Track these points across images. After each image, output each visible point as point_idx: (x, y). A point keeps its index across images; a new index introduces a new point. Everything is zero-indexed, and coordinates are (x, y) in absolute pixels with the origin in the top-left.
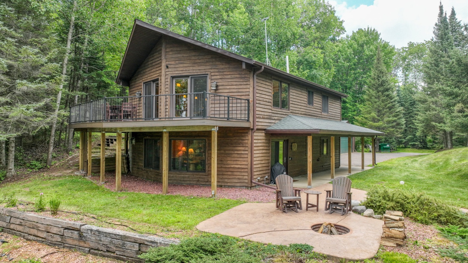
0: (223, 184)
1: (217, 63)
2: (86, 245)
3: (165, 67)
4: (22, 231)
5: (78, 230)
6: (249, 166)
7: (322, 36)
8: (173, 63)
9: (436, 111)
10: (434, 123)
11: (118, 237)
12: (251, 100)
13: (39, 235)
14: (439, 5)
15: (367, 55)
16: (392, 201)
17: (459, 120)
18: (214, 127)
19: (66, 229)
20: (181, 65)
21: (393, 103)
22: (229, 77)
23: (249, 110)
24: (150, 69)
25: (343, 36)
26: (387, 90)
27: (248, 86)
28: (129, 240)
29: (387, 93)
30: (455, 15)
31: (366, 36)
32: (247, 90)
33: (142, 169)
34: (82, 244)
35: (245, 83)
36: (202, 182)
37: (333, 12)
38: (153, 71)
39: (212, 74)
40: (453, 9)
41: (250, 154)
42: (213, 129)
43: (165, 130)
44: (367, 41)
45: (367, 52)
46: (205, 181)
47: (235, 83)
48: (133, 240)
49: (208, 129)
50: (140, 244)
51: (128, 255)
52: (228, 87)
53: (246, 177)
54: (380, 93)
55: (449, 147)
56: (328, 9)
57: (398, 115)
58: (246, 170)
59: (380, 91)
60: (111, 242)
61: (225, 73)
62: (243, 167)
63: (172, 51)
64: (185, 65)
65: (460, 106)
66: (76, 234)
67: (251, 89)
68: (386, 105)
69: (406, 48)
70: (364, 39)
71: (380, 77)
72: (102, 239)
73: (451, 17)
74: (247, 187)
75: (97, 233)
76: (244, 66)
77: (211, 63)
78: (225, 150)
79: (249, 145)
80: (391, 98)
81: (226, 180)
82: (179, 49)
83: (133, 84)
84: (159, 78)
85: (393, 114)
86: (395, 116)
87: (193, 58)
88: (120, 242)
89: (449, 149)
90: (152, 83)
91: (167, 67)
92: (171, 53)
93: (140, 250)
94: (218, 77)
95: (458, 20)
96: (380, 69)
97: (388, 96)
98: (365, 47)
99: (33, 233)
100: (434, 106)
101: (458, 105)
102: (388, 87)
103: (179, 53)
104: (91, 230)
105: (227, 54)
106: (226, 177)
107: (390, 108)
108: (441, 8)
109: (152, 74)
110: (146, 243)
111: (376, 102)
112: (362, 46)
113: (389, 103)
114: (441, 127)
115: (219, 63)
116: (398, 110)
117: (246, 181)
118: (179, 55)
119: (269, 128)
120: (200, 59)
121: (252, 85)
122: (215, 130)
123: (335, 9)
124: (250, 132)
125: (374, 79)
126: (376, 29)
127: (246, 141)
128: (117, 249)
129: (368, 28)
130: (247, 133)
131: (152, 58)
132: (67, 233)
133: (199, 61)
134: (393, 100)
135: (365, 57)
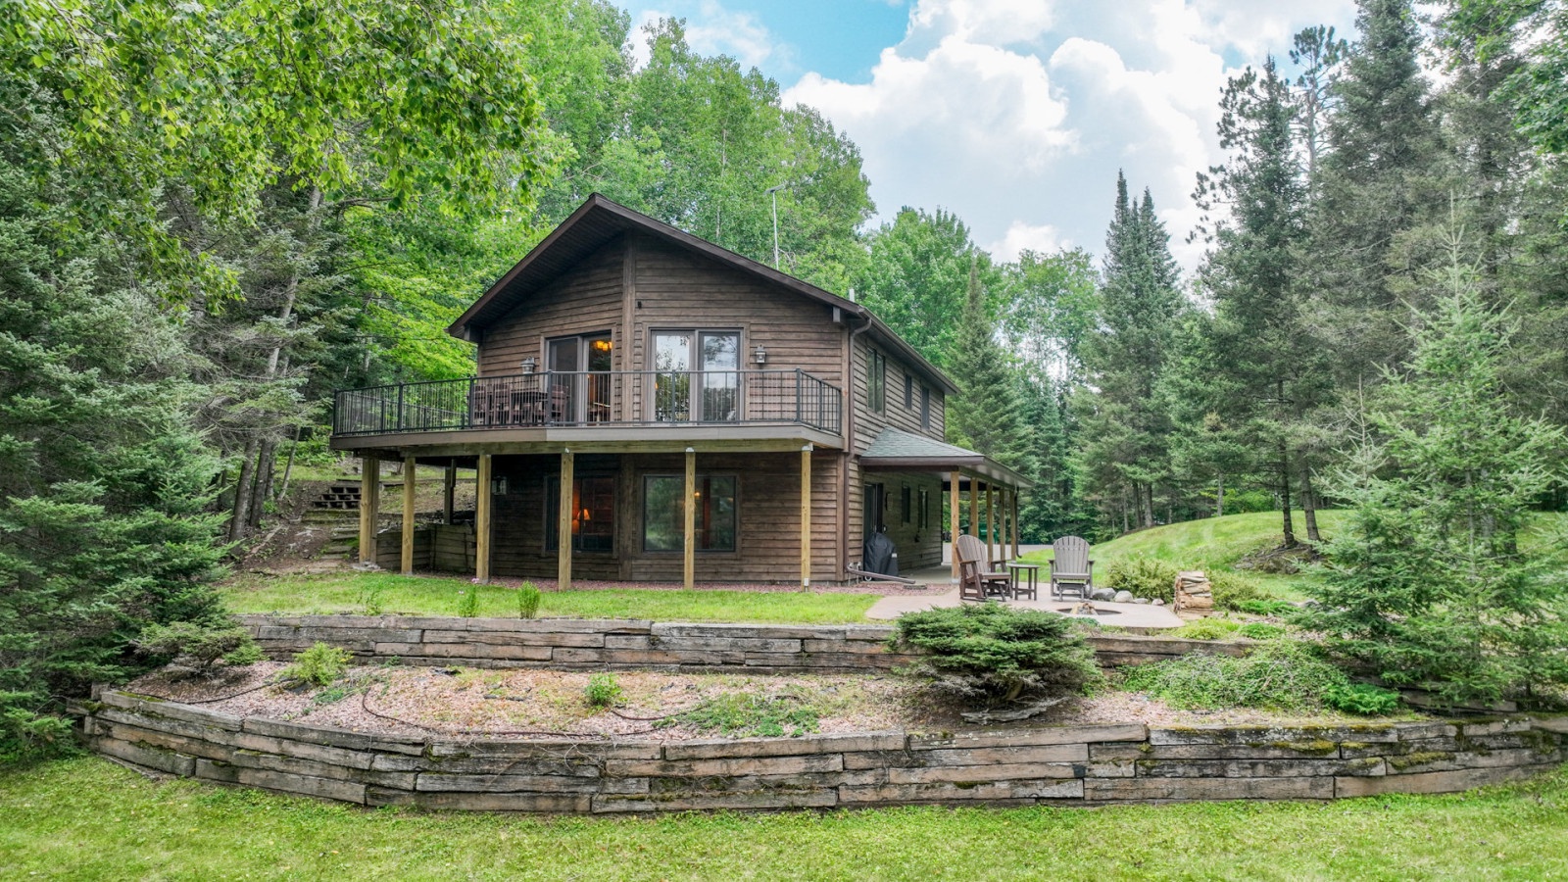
0: (778, 578)
1: (766, 304)
2: (667, 659)
3: (635, 304)
4: (470, 654)
5: (647, 633)
6: (840, 534)
7: (836, 225)
8: (654, 296)
9: (1122, 434)
10: (1119, 465)
11: (749, 634)
12: (845, 389)
13: (527, 656)
14: (1117, 179)
15: (939, 283)
16: (1155, 576)
17: (1213, 447)
18: (806, 442)
19: (606, 634)
20: (676, 304)
21: (1011, 415)
22: (793, 336)
23: (841, 413)
24: (575, 304)
25: (870, 226)
26: (996, 379)
27: (837, 360)
28: (777, 635)
29: (996, 387)
30: (1151, 207)
31: (933, 232)
32: (837, 368)
33: (539, 556)
34: (658, 657)
35: (830, 353)
36: (726, 574)
37: (855, 163)
38: (585, 310)
39: (753, 328)
40: (1147, 193)
41: (841, 509)
42: (805, 448)
43: (690, 450)
44: (937, 245)
45: (939, 276)
46: (732, 573)
47: (807, 352)
48: (787, 635)
49: (793, 448)
50: (802, 640)
51: (777, 663)
52: (791, 360)
53: (833, 560)
54: (980, 387)
55: (1148, 522)
56: (844, 152)
57: (1024, 446)
58: (832, 544)
59: (979, 382)
60: (733, 645)
61: (784, 328)
62: (824, 537)
63: (650, 268)
64: (685, 304)
65: (1212, 418)
66: (640, 642)
67: (845, 366)
68: (995, 418)
69: (1016, 266)
70: (930, 239)
71: (979, 346)
72: (712, 642)
73: (1143, 210)
74: (834, 582)
75: (696, 633)
76: (837, 317)
77: (750, 304)
78: (782, 501)
79: (840, 489)
80: (1006, 401)
81: (786, 569)
82: (669, 265)
83: (498, 338)
84: (614, 330)
85: (1013, 444)
86: (1016, 449)
87: (706, 288)
88: (757, 642)
89: (1147, 528)
90: (580, 339)
91: (640, 306)
92: (649, 273)
93: (803, 650)
94: (768, 336)
95: (1159, 221)
96: (978, 322)
97: (998, 394)
98: (933, 262)
99: (507, 655)
100: (1118, 424)
101: (1209, 416)
102: (999, 371)
103: (671, 276)
104: (681, 629)
105: (804, 289)
106: (785, 560)
107: (1004, 427)
108: (1122, 185)
109: (582, 318)
110: (817, 636)
111: (969, 411)
112: (924, 258)
113: (1001, 415)
114: (1134, 473)
115: (770, 305)
116: (1022, 433)
117: (833, 569)
118: (670, 280)
119: (865, 454)
120: (722, 293)
121: (846, 357)
122: (808, 449)
123: (862, 155)
124: (842, 460)
125: (964, 350)
126: (958, 217)
127: (834, 481)
128: (749, 655)
129: (939, 212)
130: (835, 462)
131: (582, 281)
132: (612, 642)
133: (721, 297)
134: (1010, 407)
135: (934, 289)
